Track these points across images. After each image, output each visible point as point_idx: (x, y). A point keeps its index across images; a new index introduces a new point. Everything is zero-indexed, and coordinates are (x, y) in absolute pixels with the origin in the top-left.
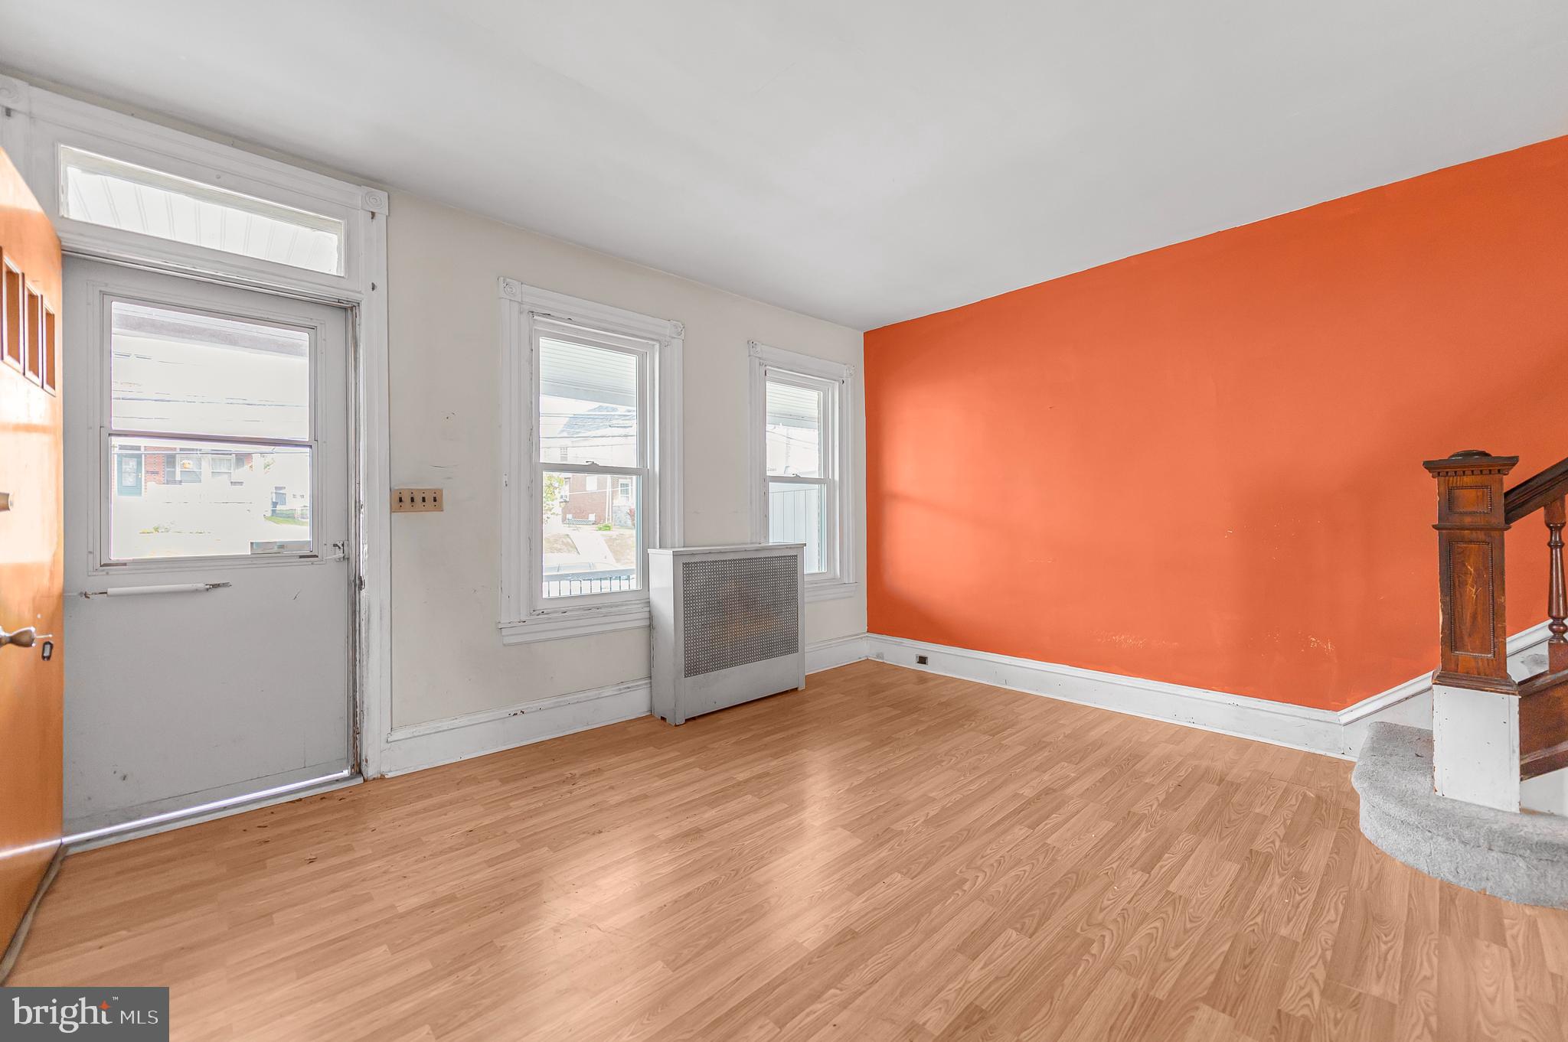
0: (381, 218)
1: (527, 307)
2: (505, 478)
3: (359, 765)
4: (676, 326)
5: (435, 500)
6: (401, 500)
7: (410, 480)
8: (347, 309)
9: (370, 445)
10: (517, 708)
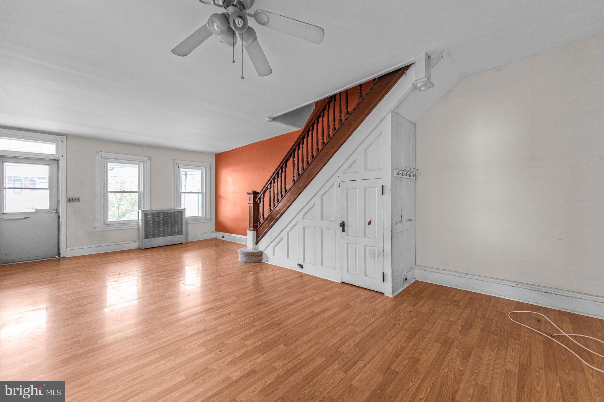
0: (65, 142)
1: (103, 157)
2: (96, 195)
3: (59, 255)
4: (147, 158)
5: (78, 200)
6: (69, 200)
7: (71, 195)
8: (58, 161)
9: (62, 188)
10: (100, 245)
